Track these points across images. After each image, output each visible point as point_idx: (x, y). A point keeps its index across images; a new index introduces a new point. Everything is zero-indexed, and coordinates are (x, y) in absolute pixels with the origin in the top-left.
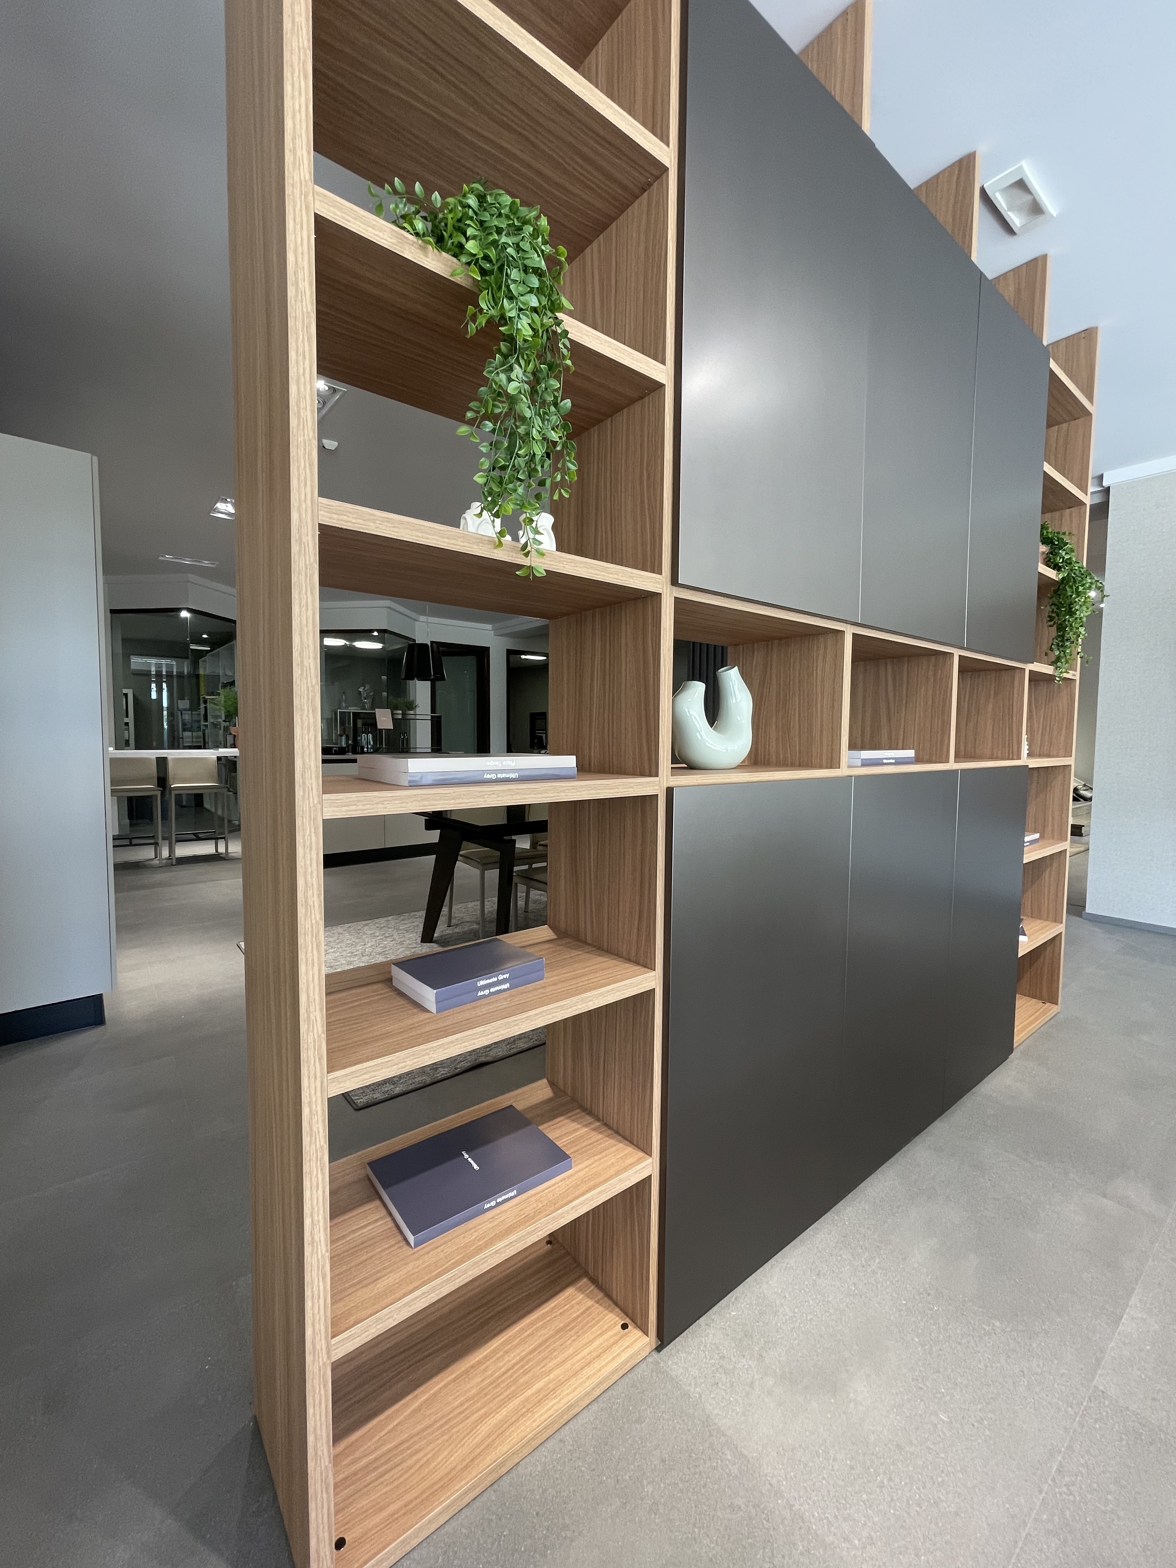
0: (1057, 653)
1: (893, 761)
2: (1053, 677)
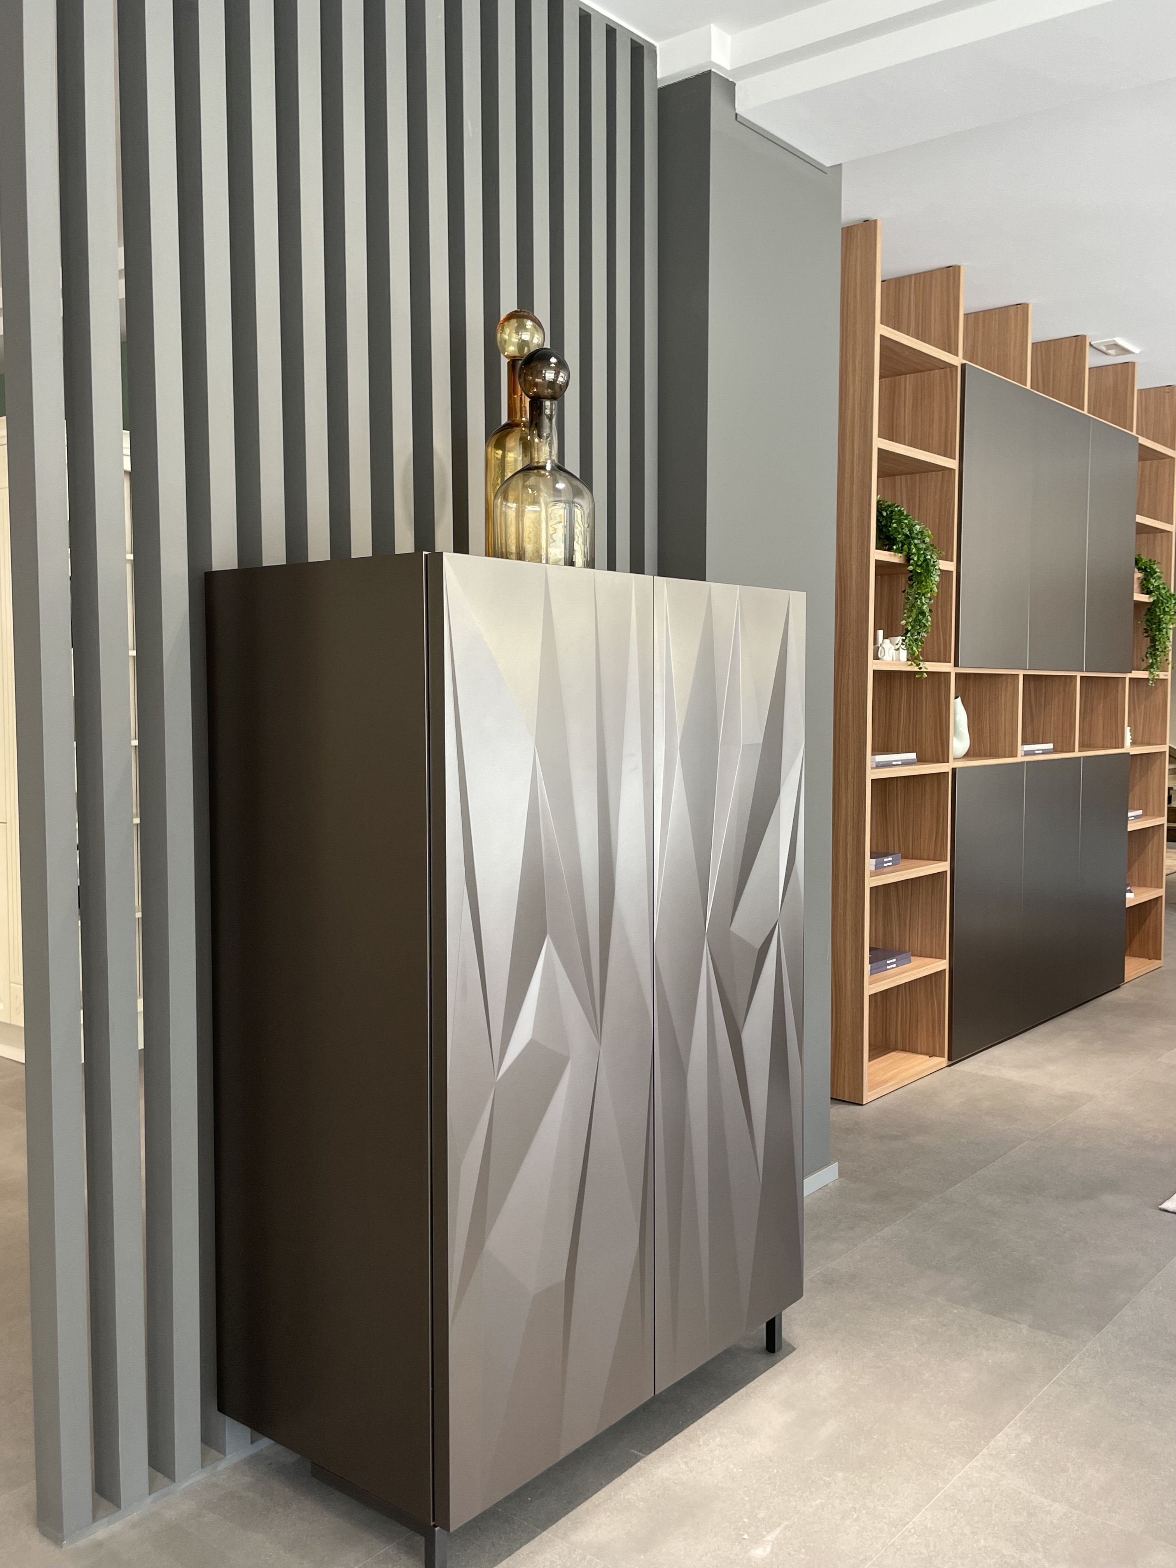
0: (1151, 661)
2: (1148, 679)
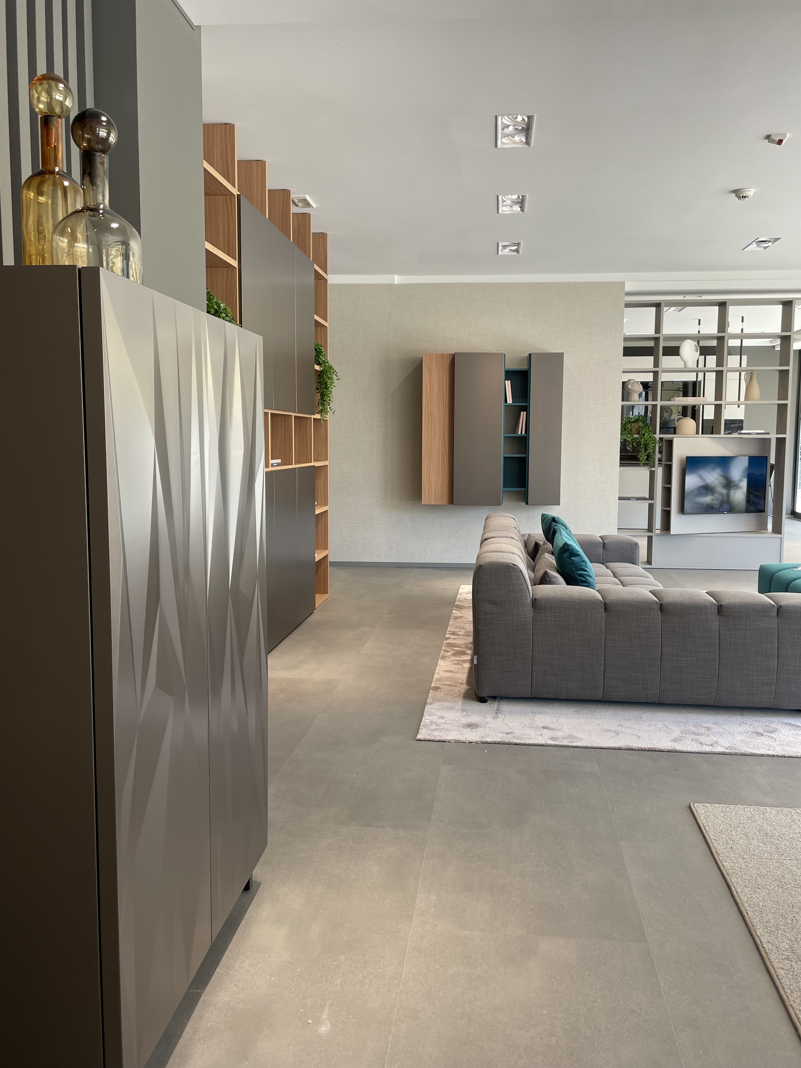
0: (321, 408)
1: (276, 464)
2: (320, 419)
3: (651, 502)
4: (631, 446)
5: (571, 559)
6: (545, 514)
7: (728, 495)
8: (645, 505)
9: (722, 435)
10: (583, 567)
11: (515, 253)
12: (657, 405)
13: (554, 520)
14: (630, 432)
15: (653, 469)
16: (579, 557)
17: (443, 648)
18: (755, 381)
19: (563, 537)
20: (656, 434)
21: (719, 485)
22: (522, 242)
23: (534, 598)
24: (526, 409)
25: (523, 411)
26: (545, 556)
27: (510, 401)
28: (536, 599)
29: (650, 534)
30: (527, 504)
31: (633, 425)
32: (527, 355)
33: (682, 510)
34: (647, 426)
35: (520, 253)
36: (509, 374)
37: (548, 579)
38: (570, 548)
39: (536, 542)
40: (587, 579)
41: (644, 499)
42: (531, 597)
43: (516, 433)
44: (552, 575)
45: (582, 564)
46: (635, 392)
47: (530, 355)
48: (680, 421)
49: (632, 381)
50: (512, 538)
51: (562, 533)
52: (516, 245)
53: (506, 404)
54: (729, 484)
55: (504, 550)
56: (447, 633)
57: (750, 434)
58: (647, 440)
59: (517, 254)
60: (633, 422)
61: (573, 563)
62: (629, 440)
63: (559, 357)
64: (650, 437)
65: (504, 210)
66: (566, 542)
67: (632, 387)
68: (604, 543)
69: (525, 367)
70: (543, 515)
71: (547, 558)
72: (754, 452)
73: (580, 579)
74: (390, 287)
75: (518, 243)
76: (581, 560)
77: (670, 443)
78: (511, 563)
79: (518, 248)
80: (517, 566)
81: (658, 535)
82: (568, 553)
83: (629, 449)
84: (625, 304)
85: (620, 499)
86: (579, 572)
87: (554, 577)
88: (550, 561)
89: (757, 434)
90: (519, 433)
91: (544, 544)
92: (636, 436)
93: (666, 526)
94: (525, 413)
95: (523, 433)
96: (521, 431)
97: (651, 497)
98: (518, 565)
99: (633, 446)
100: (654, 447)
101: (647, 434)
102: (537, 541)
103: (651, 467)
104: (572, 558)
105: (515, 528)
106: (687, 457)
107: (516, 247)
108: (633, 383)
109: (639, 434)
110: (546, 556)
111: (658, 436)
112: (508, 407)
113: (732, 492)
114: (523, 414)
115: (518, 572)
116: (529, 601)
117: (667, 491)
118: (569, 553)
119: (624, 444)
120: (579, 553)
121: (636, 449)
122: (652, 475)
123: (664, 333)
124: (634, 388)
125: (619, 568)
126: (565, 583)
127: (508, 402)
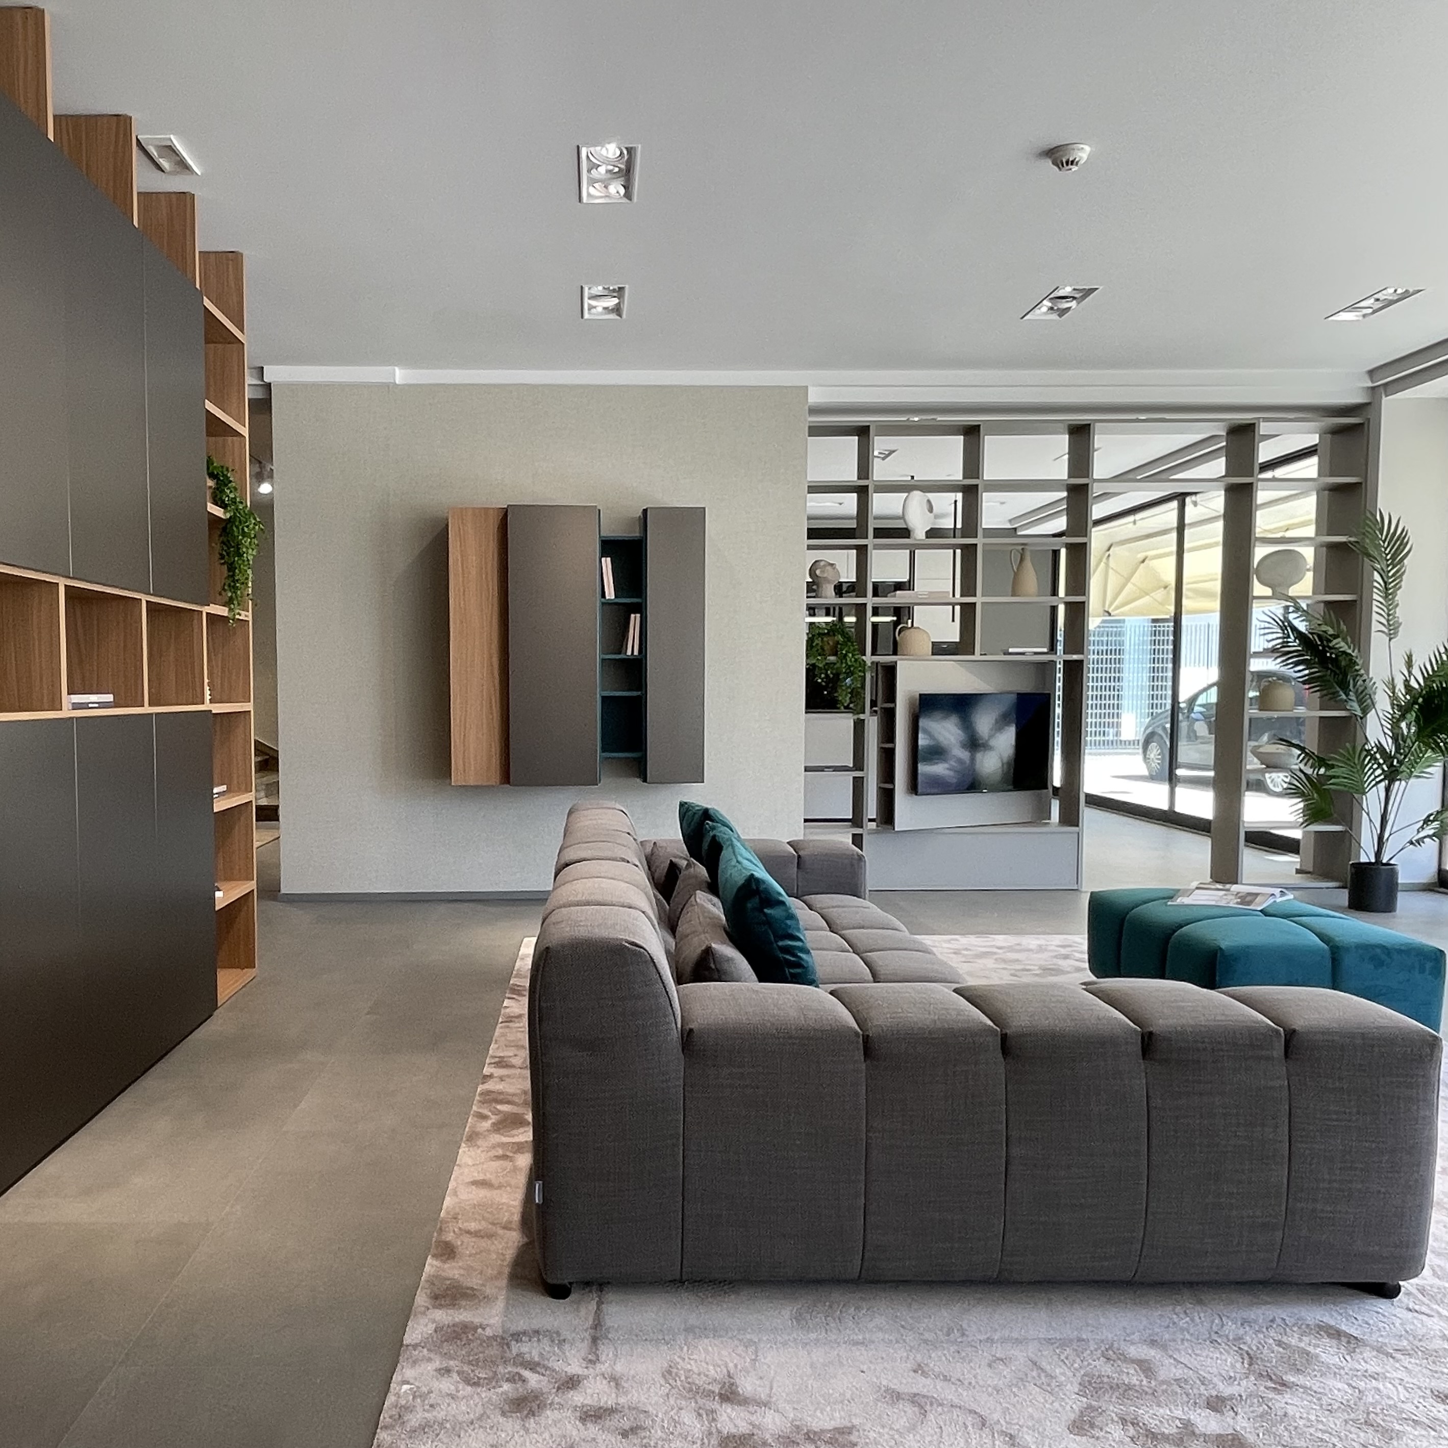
0: (229, 594)
1: (97, 705)
2: (229, 619)
3: (858, 774)
4: (823, 676)
5: (765, 914)
6: (686, 803)
7: (973, 759)
8: (847, 779)
9: (977, 657)
10: (790, 931)
11: (613, 316)
12: (865, 604)
13: (706, 814)
14: (822, 653)
15: (862, 716)
16: (783, 908)
17: (474, 1108)
18: (1028, 564)
19: (740, 859)
20: (865, 655)
21: (958, 745)
22: (627, 286)
23: (687, 1028)
24: (640, 608)
25: (635, 613)
26: (698, 900)
27: (610, 594)
28: (691, 1030)
29: (858, 831)
30: (645, 780)
31: (825, 639)
32: (640, 513)
33: (913, 788)
34: (849, 641)
35: (624, 316)
36: (609, 547)
37: (713, 966)
38: (762, 887)
39: (671, 861)
40: (800, 958)
41: (845, 769)
42: (679, 1026)
43: (623, 651)
44: (723, 956)
45: (788, 922)
46: (829, 582)
47: (645, 511)
48: (902, 634)
49: (822, 564)
50: (623, 860)
51: (737, 850)
52: (615, 294)
53: (603, 600)
54: (974, 744)
55: (608, 898)
56: (488, 1061)
57: (1023, 654)
58: (850, 667)
59: (618, 318)
60: (825, 634)
61: (769, 922)
62: (821, 666)
63: (697, 515)
64: (856, 660)
65: (593, 193)
66: (752, 875)
67: (822, 572)
68: (799, 857)
69: (636, 534)
70: (682, 805)
71: (703, 905)
72: (1026, 686)
73: (785, 958)
74: (389, 388)
75: (619, 288)
76: (784, 914)
77: (890, 672)
78: (627, 942)
79: (619, 304)
80: (641, 947)
81: (871, 832)
82: (756, 900)
83: (819, 681)
84: (810, 427)
85: (807, 769)
86: (780, 943)
87: (730, 960)
88: (709, 912)
89: (1036, 653)
90: (629, 652)
91: (689, 865)
92: (832, 658)
93: (887, 816)
94: (638, 615)
95: (636, 653)
96: (632, 648)
97: (859, 763)
98: (645, 946)
99: (827, 676)
100: (864, 678)
101: (850, 655)
102: (674, 860)
103: (858, 713)
104: (766, 910)
105: (629, 834)
106: (921, 695)
107: (616, 301)
108: (824, 566)
109: (835, 654)
110: (700, 899)
111: (869, 658)
112: (606, 604)
113: (979, 756)
114: (635, 619)
115: (646, 962)
116: (675, 1035)
117: (887, 757)
118: (761, 898)
119: (811, 672)
120: (781, 898)
121: (834, 681)
122: (859, 727)
123: (875, 479)
124: (825, 575)
125: (833, 907)
126: (754, 977)
127: (607, 598)
